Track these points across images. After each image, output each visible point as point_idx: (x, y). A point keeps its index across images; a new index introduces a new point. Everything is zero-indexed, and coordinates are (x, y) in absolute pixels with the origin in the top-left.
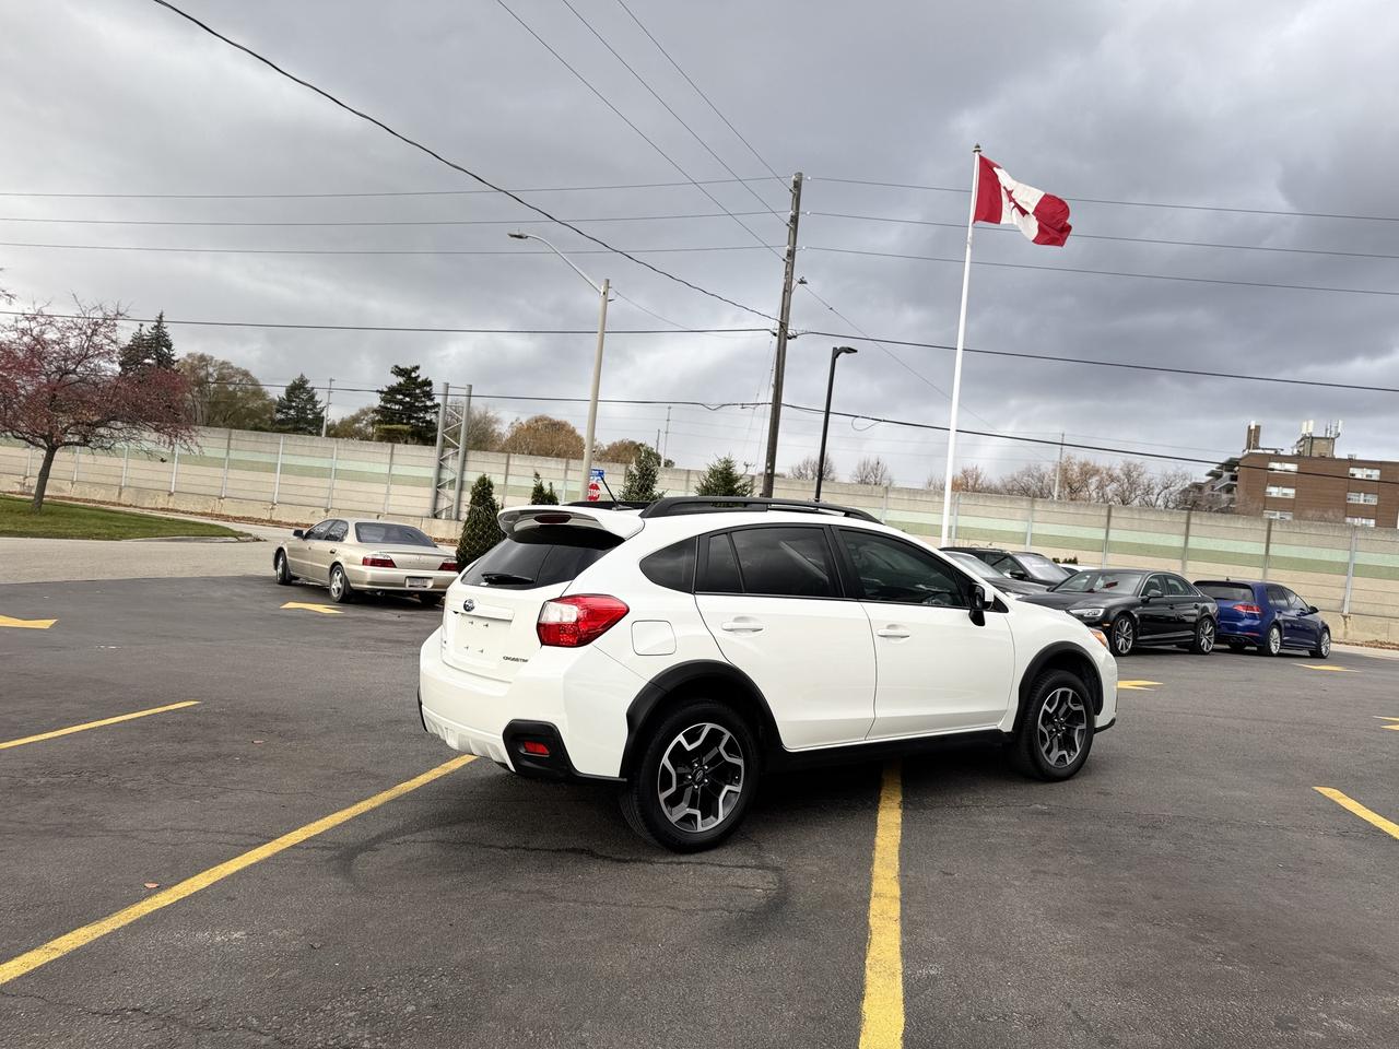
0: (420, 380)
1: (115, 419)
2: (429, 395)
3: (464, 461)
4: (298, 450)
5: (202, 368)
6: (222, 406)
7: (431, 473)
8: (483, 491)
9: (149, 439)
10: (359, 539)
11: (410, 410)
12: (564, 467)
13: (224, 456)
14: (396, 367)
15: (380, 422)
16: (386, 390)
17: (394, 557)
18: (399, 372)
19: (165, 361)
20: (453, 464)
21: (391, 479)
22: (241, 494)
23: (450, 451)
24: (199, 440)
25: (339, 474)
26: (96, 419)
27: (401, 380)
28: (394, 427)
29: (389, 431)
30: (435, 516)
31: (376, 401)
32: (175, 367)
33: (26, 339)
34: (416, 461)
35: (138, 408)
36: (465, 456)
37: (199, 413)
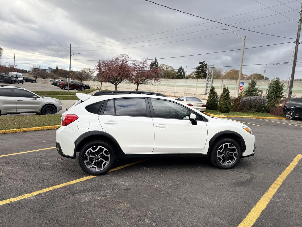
0: (205, 64)
1: (147, 79)
2: (206, 67)
3: (212, 82)
4: (179, 82)
5: (163, 66)
6: (167, 74)
7: (205, 85)
8: (212, 90)
9: (153, 82)
10: (186, 100)
11: (202, 71)
12: (236, 82)
13: (166, 84)
14: (200, 62)
15: (196, 74)
16: (197, 67)
17: (193, 104)
18: (200, 63)
19: (157, 66)
20: (210, 83)
21: (197, 87)
22: (169, 91)
23: (209, 80)
24: (161, 81)
25: (187, 86)
26: (145, 79)
27: (201, 65)
28: (199, 75)
29: (198, 76)
30: (206, 94)
31: (196, 70)
32: (159, 67)
33: (134, 65)
34: (202, 82)
35: (151, 76)
36: (213, 81)
37: (163, 75)
